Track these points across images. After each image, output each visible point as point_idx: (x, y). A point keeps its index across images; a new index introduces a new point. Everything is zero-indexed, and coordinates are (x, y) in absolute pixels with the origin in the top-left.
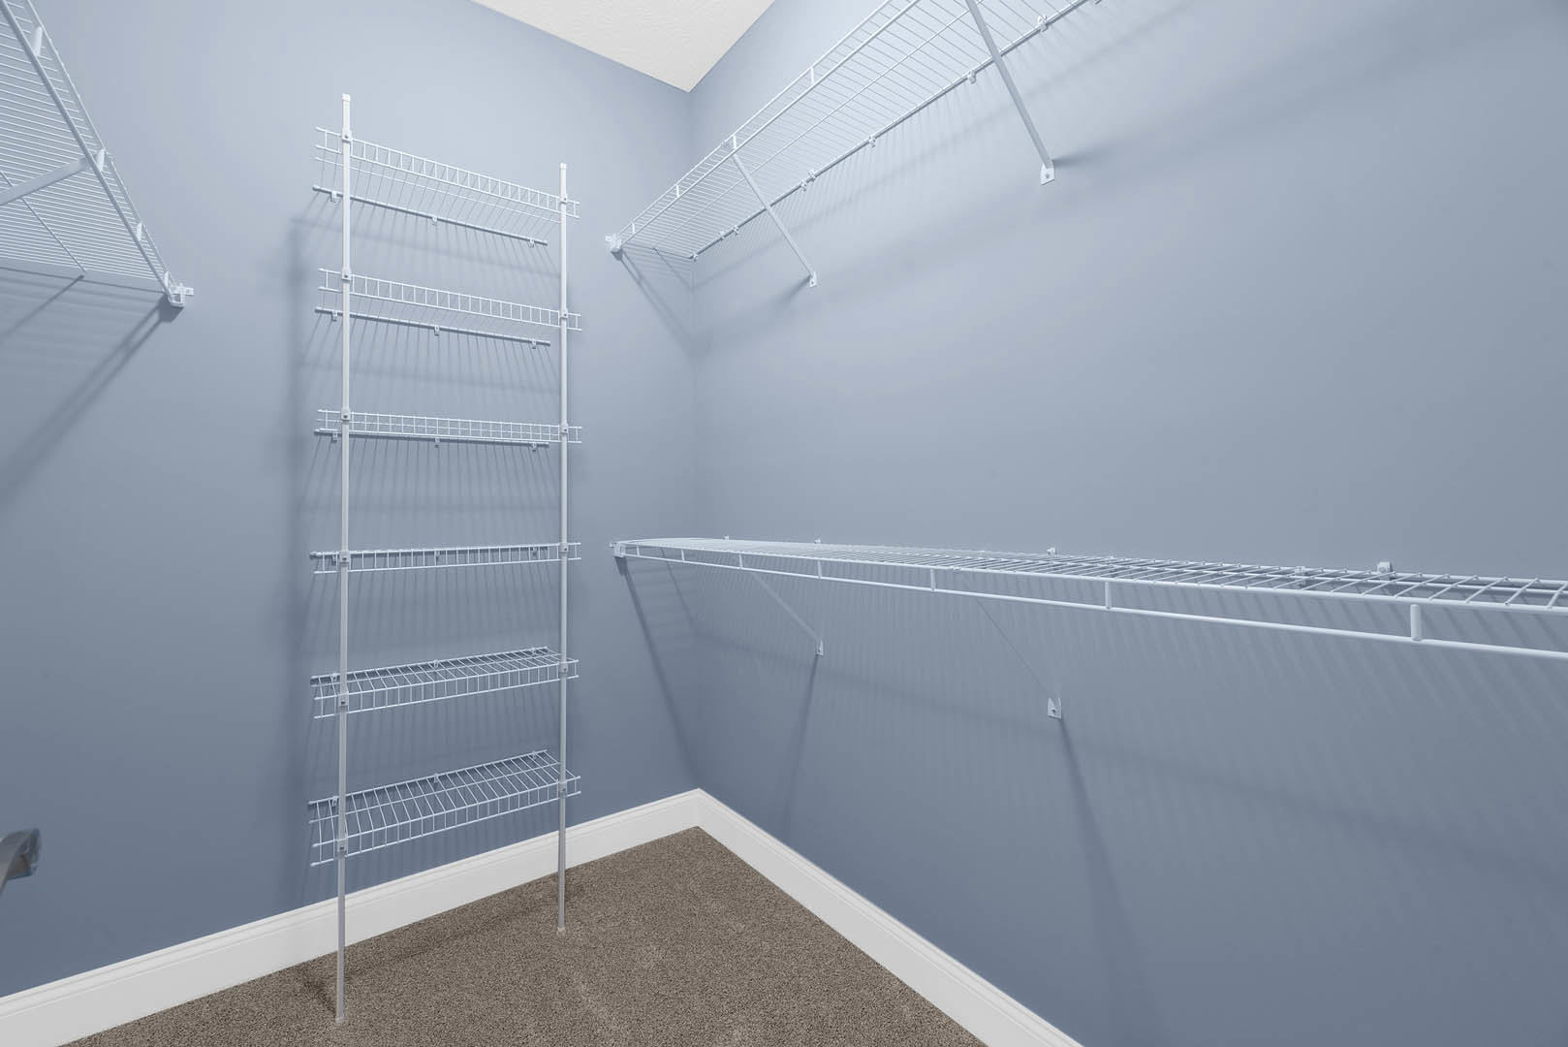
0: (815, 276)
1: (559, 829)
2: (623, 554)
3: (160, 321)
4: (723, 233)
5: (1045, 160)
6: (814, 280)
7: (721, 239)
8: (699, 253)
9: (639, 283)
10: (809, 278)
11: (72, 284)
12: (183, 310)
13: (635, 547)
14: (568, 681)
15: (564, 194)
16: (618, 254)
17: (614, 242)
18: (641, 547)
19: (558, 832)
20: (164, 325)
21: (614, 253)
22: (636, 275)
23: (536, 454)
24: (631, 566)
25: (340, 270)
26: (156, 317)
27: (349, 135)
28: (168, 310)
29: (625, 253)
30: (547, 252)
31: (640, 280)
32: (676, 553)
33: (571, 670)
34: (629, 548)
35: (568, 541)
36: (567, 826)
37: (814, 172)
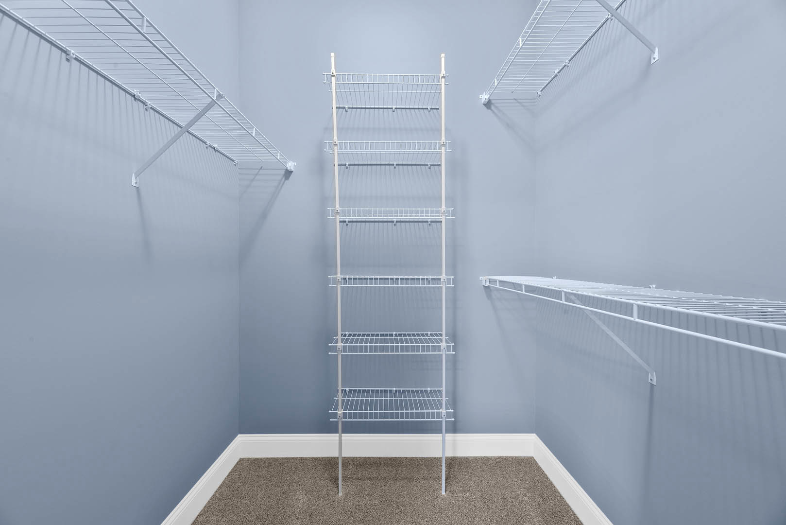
2: (487, 284)
3: (285, 181)
4: (557, 71)
7: (556, 76)
8: (541, 91)
11: (259, 171)
12: (293, 173)
13: (495, 281)
15: (443, 71)
16: (488, 104)
17: (485, 97)
18: (501, 282)
20: (286, 181)
21: (484, 104)
24: (493, 292)
25: (333, 140)
26: (284, 179)
27: (334, 72)
28: (288, 173)
29: (493, 104)
32: (518, 286)
34: (492, 281)
35: (446, 275)
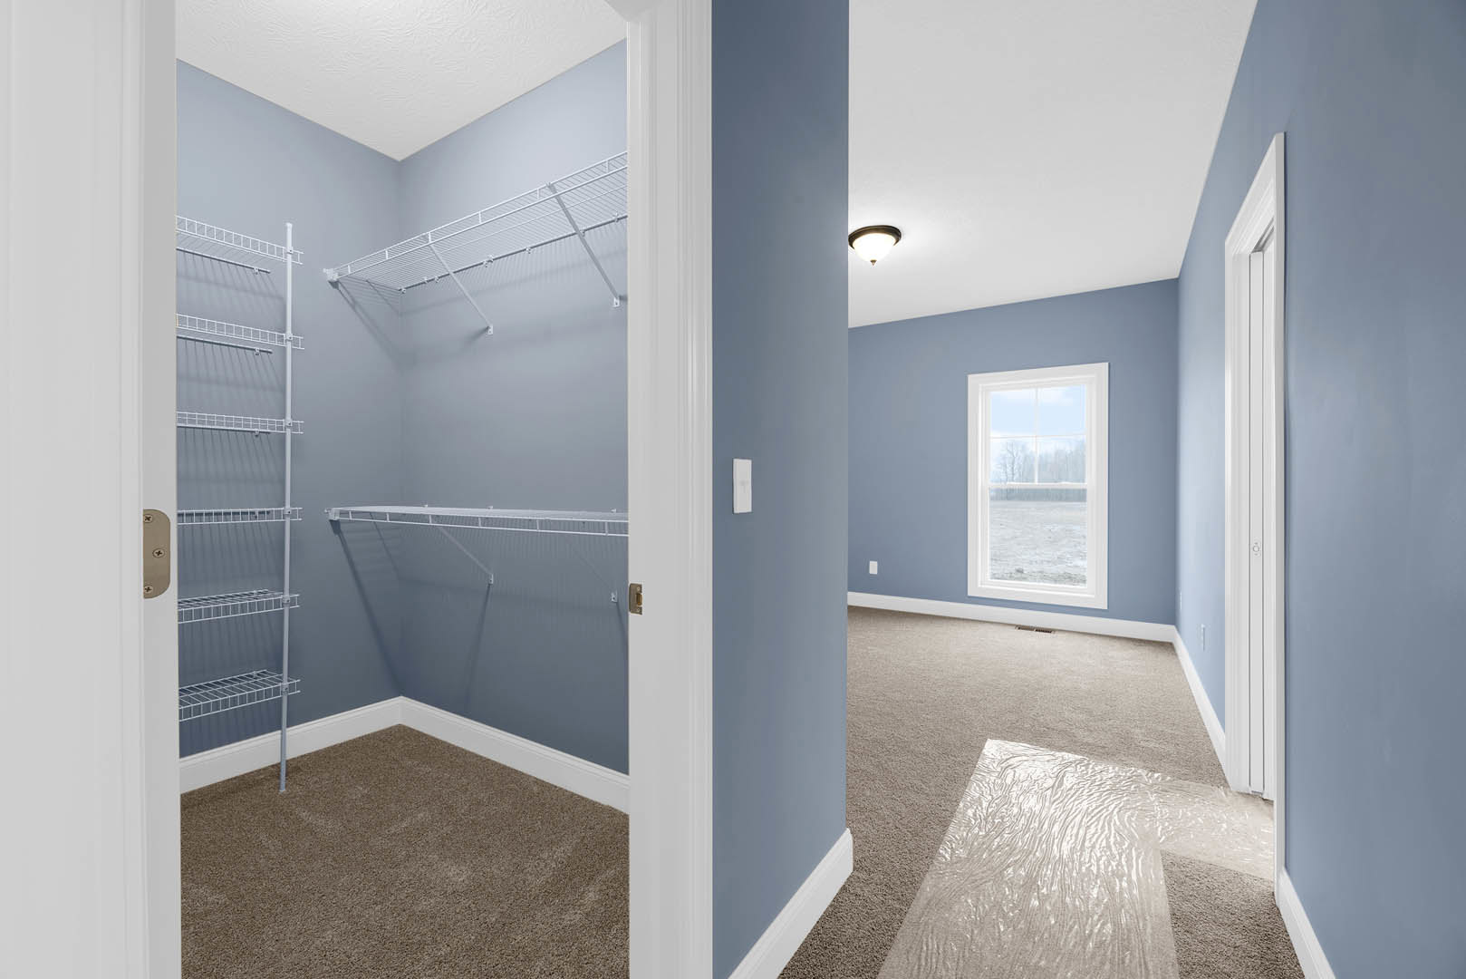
0: (492, 327)
1: (280, 728)
2: (337, 518)
4: (426, 279)
5: (615, 295)
6: (491, 330)
7: (425, 283)
8: (407, 288)
9: (353, 307)
10: (488, 328)
13: (347, 513)
14: (290, 610)
15: (290, 247)
16: (335, 284)
17: (331, 276)
18: (353, 512)
19: (279, 732)
21: (331, 283)
22: (351, 301)
23: (258, 439)
24: (343, 527)
29: (341, 284)
30: (270, 279)
31: (354, 305)
32: (382, 515)
33: (292, 602)
34: (342, 513)
35: (291, 506)
36: (288, 727)
37: (492, 257)
